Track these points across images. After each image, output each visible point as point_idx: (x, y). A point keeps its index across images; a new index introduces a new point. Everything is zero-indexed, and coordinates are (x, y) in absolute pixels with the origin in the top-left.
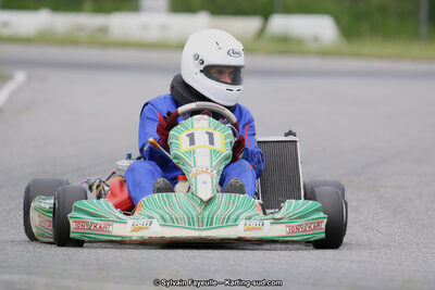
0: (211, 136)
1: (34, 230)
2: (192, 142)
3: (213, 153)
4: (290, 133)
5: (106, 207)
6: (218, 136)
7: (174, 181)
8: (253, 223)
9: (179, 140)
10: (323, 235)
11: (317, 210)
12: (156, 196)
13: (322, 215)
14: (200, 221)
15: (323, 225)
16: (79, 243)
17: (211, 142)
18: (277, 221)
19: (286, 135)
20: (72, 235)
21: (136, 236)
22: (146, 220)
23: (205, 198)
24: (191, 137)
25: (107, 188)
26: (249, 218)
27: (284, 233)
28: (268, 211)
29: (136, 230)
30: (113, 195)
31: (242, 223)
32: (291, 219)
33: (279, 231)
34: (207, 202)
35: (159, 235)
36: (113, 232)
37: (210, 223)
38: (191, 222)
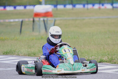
0: (69, 50)
1: (23, 72)
2: (65, 52)
3: (71, 53)
8: (83, 69)
9: (62, 51)
11: (94, 66)
13: (95, 66)
14: (73, 69)
17: (69, 51)
18: (88, 68)
19: (74, 49)
20: (43, 73)
21: (58, 73)
22: (61, 70)
24: (65, 50)
26: (82, 68)
27: (89, 71)
29: (58, 71)
31: (81, 69)
32: (90, 68)
34: (73, 65)
35: (64, 73)
36: (53, 72)
37: (75, 69)
38: (71, 69)
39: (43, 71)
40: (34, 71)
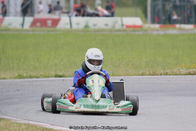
1: (45, 108)
2: (93, 82)
3: (99, 86)
5: (67, 101)
6: (100, 80)
7: (87, 94)
9: (89, 82)
10: (132, 112)
11: (130, 104)
12: (82, 98)
13: (131, 106)
15: (132, 109)
16: (59, 112)
17: (99, 82)
18: (118, 107)
20: (57, 109)
21: (76, 110)
22: (79, 106)
23: (97, 99)
24: (93, 81)
25: (67, 96)
26: (110, 106)
27: (120, 111)
28: (116, 104)
29: (76, 108)
30: (69, 97)
31: (108, 107)
32: (123, 106)
34: (98, 101)
35: (83, 110)
36: (70, 109)
37: (99, 107)
38: (93, 106)
39: (57, 106)
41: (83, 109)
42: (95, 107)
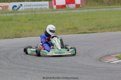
1: (28, 53)
2: (55, 41)
3: (59, 43)
4: (61, 38)
6: (58, 40)
8: (67, 53)
9: (53, 41)
13: (74, 51)
18: (70, 52)
20: (41, 55)
21: (51, 55)
24: (55, 40)
26: (66, 52)
33: (70, 54)
34: (60, 50)
37: (61, 53)
38: (59, 53)
40: (35, 53)
41: (54, 54)
42: (60, 53)
